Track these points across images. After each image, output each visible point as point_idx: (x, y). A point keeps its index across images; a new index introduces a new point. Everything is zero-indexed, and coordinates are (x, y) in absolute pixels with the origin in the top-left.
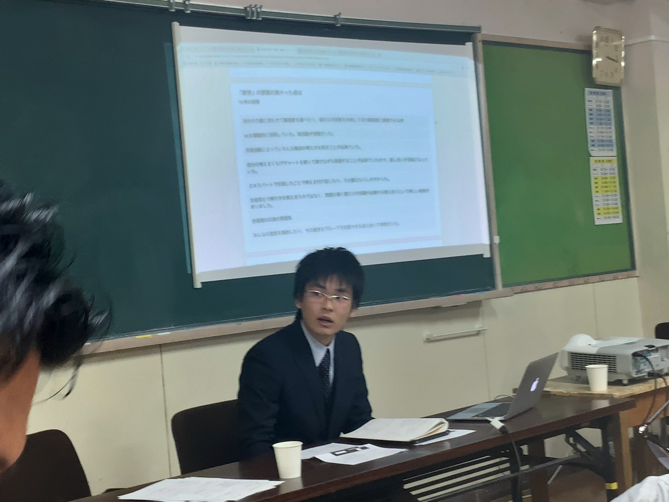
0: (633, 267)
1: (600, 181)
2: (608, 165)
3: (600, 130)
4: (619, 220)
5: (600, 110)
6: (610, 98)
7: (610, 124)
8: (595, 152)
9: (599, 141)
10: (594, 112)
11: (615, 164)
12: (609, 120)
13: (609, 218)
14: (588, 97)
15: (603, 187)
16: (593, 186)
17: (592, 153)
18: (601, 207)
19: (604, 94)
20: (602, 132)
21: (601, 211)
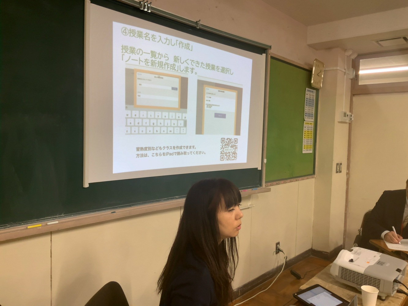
0: (314, 173)
1: (306, 133)
2: (310, 126)
3: (309, 109)
4: (311, 152)
5: (310, 99)
6: (315, 94)
7: (313, 106)
8: (306, 119)
9: (308, 114)
10: (308, 100)
11: (313, 126)
12: (313, 104)
13: (308, 150)
14: (307, 92)
15: (307, 136)
16: (304, 134)
17: (305, 119)
18: (305, 145)
19: (312, 92)
20: (310, 110)
21: (305, 147)
